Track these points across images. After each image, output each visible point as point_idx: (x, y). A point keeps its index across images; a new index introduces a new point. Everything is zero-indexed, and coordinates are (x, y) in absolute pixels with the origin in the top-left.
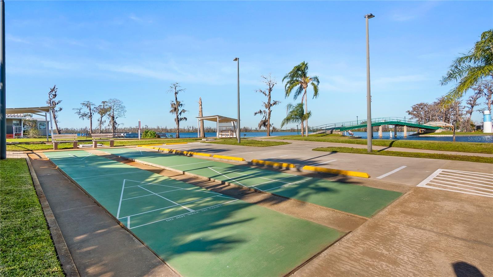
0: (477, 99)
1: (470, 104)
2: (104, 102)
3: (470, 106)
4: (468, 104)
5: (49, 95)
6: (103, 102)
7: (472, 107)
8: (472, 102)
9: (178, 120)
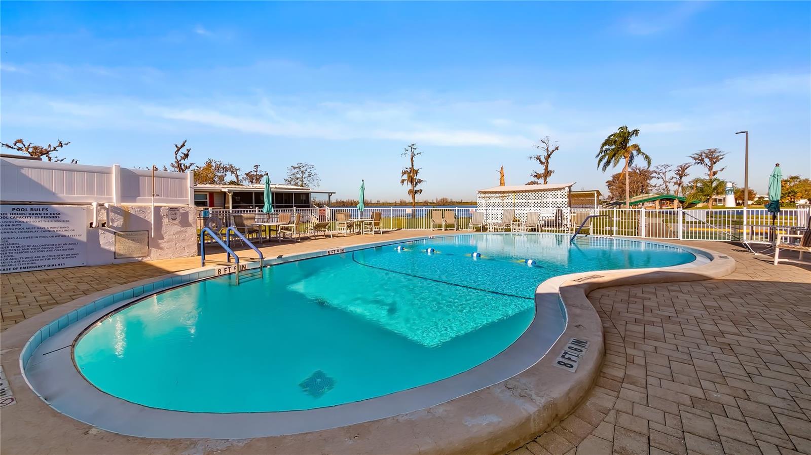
0: (686, 168)
1: (679, 174)
2: (257, 166)
3: (678, 177)
4: (677, 174)
5: (176, 154)
6: (255, 166)
7: (681, 177)
8: (680, 172)
9: (414, 193)
